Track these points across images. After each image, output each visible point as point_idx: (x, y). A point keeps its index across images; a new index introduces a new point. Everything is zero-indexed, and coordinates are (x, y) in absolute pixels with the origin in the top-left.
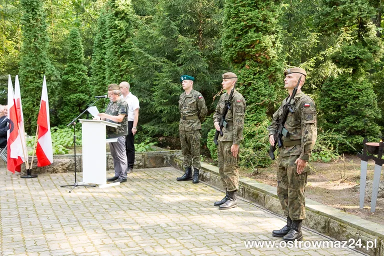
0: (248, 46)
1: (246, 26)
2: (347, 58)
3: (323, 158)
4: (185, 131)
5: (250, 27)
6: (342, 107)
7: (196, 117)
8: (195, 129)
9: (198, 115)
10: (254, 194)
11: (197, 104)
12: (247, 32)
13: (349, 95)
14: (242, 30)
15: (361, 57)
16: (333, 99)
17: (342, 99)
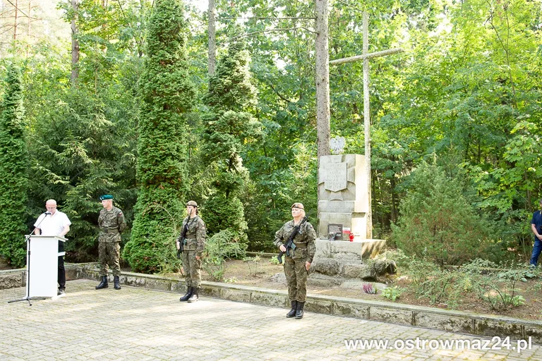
0: (165, 171)
1: (165, 154)
2: (228, 183)
3: (216, 262)
4: (106, 243)
5: (167, 155)
6: (223, 221)
7: (117, 230)
8: (116, 241)
9: (119, 229)
10: (206, 290)
11: (117, 220)
12: (164, 159)
13: (229, 211)
14: (161, 157)
15: (237, 182)
16: (217, 214)
17: (224, 214)
